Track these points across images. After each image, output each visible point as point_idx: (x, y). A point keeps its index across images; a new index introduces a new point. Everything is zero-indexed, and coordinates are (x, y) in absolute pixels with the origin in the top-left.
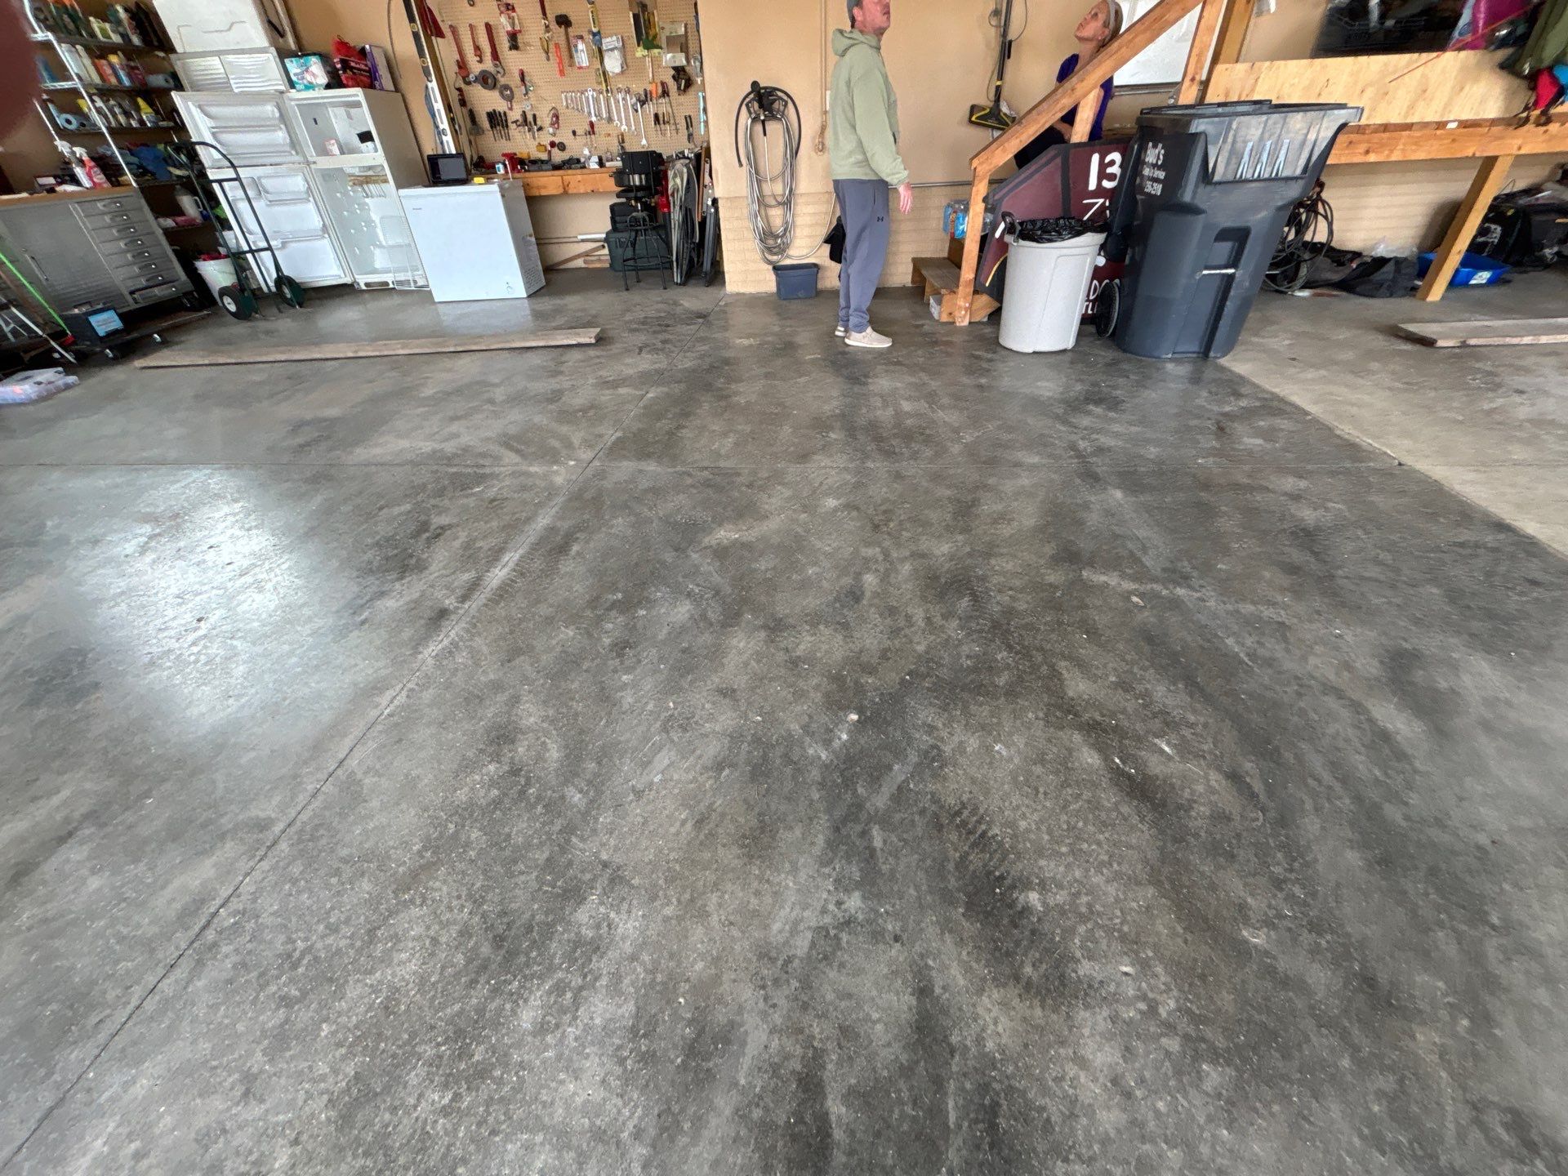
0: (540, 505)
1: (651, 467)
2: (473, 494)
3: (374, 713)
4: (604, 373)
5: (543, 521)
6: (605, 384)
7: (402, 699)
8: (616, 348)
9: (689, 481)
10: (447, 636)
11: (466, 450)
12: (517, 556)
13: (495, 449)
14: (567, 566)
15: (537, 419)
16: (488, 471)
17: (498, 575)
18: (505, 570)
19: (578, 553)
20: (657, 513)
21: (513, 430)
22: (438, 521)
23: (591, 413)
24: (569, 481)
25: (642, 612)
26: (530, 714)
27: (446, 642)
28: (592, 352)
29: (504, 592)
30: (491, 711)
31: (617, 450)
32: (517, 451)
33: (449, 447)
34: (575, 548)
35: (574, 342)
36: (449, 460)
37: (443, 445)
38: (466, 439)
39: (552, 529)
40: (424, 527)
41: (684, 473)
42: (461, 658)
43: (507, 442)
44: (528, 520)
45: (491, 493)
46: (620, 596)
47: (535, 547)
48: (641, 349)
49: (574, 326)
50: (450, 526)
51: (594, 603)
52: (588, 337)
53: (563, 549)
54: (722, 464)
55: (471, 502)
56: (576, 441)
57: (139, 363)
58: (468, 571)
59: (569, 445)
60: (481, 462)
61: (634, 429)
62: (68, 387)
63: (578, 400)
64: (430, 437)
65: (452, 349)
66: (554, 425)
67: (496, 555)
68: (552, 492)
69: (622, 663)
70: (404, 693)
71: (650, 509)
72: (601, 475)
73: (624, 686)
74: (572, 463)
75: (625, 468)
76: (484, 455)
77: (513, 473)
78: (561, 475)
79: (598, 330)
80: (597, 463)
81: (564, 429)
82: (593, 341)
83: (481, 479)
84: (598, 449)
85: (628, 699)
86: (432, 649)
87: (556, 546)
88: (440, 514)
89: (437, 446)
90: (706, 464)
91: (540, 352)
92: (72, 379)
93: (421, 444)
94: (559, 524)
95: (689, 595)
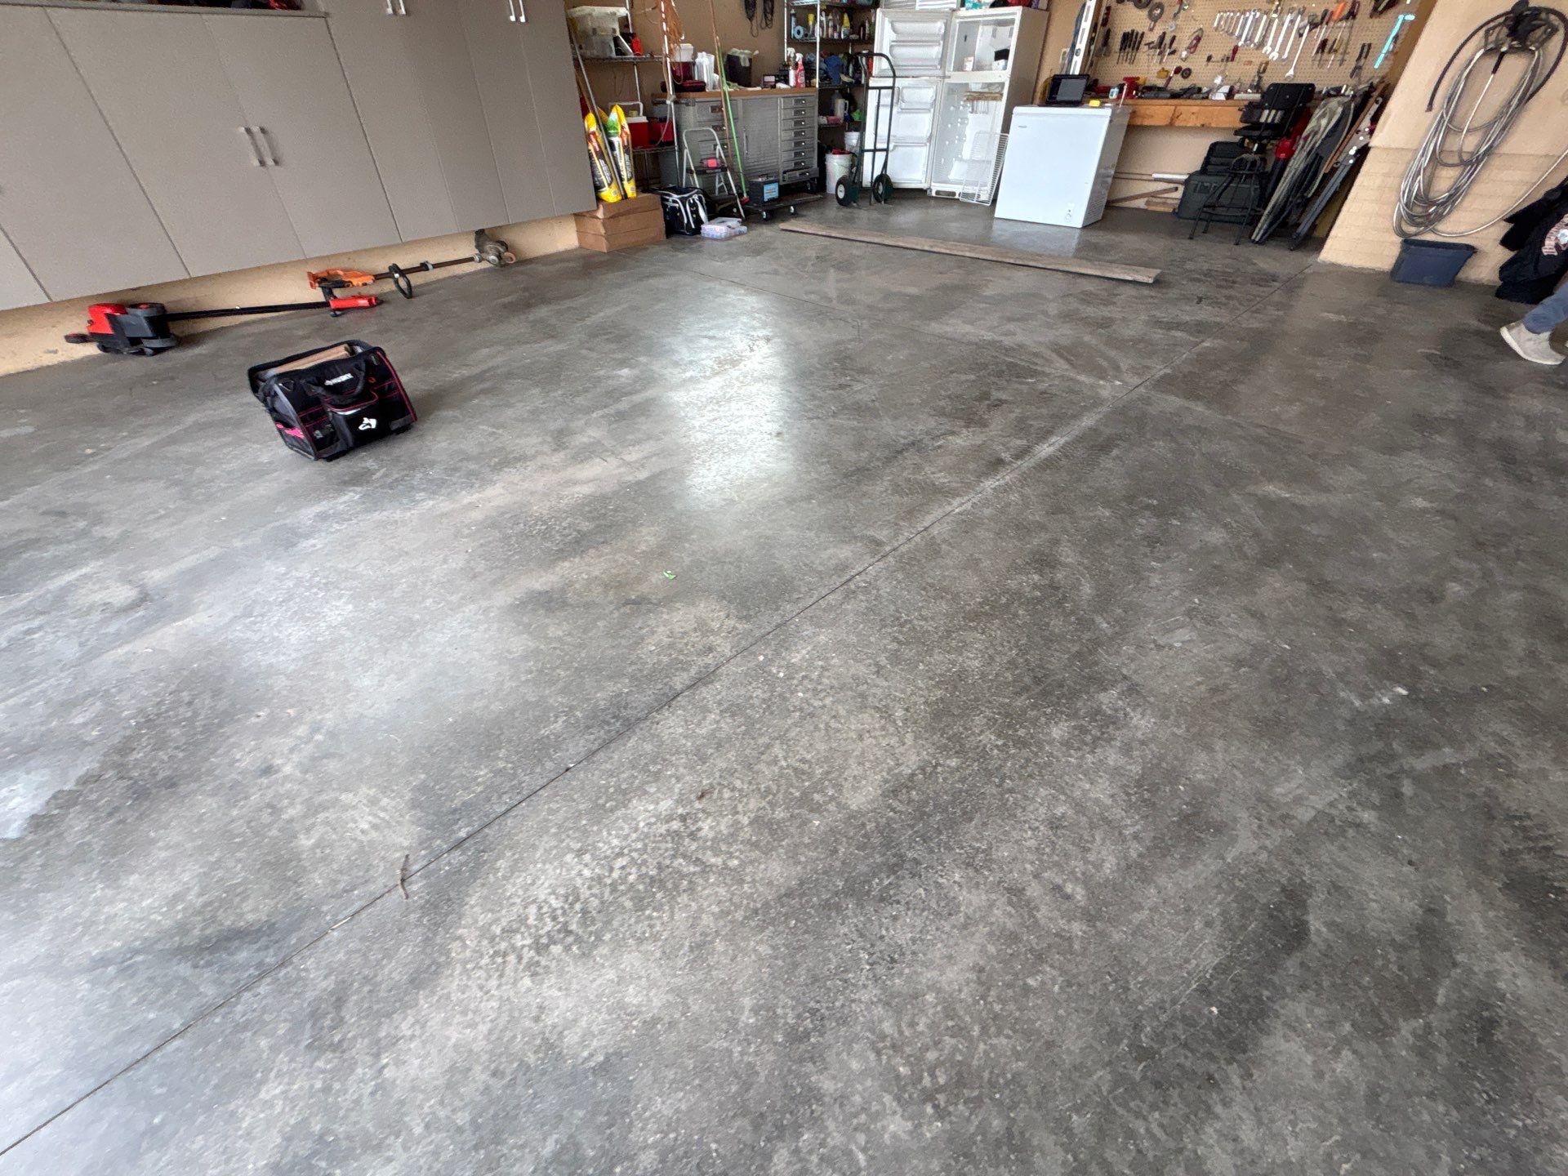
0: (1085, 409)
1: (1199, 408)
2: (1028, 383)
3: (948, 508)
4: (1158, 314)
5: (1088, 421)
6: (1158, 323)
7: (968, 506)
8: (1173, 293)
9: (1240, 432)
10: (1003, 478)
11: (1021, 346)
12: (1062, 441)
13: (1048, 353)
14: (1107, 462)
15: (1087, 338)
16: (1039, 368)
17: (1045, 450)
18: (1052, 449)
19: (1118, 457)
20: (1200, 449)
21: (1064, 342)
22: (996, 395)
23: (1141, 346)
24: (1114, 397)
25: (1175, 522)
26: (1068, 555)
27: (1002, 482)
28: (1146, 292)
29: (1048, 464)
30: (1037, 541)
31: (1165, 384)
32: (1067, 360)
33: (1008, 341)
34: (1115, 452)
35: (1129, 278)
36: (1008, 351)
37: (1002, 338)
38: (1020, 338)
39: (1095, 430)
40: (985, 396)
41: (1236, 424)
42: (1014, 497)
43: (1060, 351)
44: (1074, 417)
45: (1042, 386)
46: (1155, 502)
47: (1079, 440)
48: (1200, 300)
49: (1130, 262)
50: (1006, 402)
51: (1130, 499)
52: (1146, 276)
53: (1105, 448)
54: (1281, 427)
55: (1025, 388)
56: (1124, 366)
57: (783, 226)
58: (1021, 438)
59: (1117, 368)
60: (1035, 360)
61: (1186, 370)
62: (741, 234)
63: (1129, 332)
64: (991, 329)
65: (1012, 261)
66: (1103, 348)
67: (1044, 435)
68: (1097, 402)
69: (1152, 552)
70: (970, 504)
71: (1194, 444)
72: (1147, 401)
73: (1153, 570)
74: (1118, 383)
75: (1172, 402)
76: (1036, 355)
77: (1062, 376)
78: (1108, 389)
79: (1159, 271)
80: (1142, 390)
81: (1113, 353)
82: (1151, 281)
83: (1034, 373)
84: (1145, 378)
85: (1155, 580)
86: (989, 484)
87: (1098, 445)
88: (998, 389)
89: (997, 338)
90: (1263, 423)
91: (1093, 280)
92: (744, 228)
93: (983, 332)
94: (1102, 428)
95: (1225, 526)
